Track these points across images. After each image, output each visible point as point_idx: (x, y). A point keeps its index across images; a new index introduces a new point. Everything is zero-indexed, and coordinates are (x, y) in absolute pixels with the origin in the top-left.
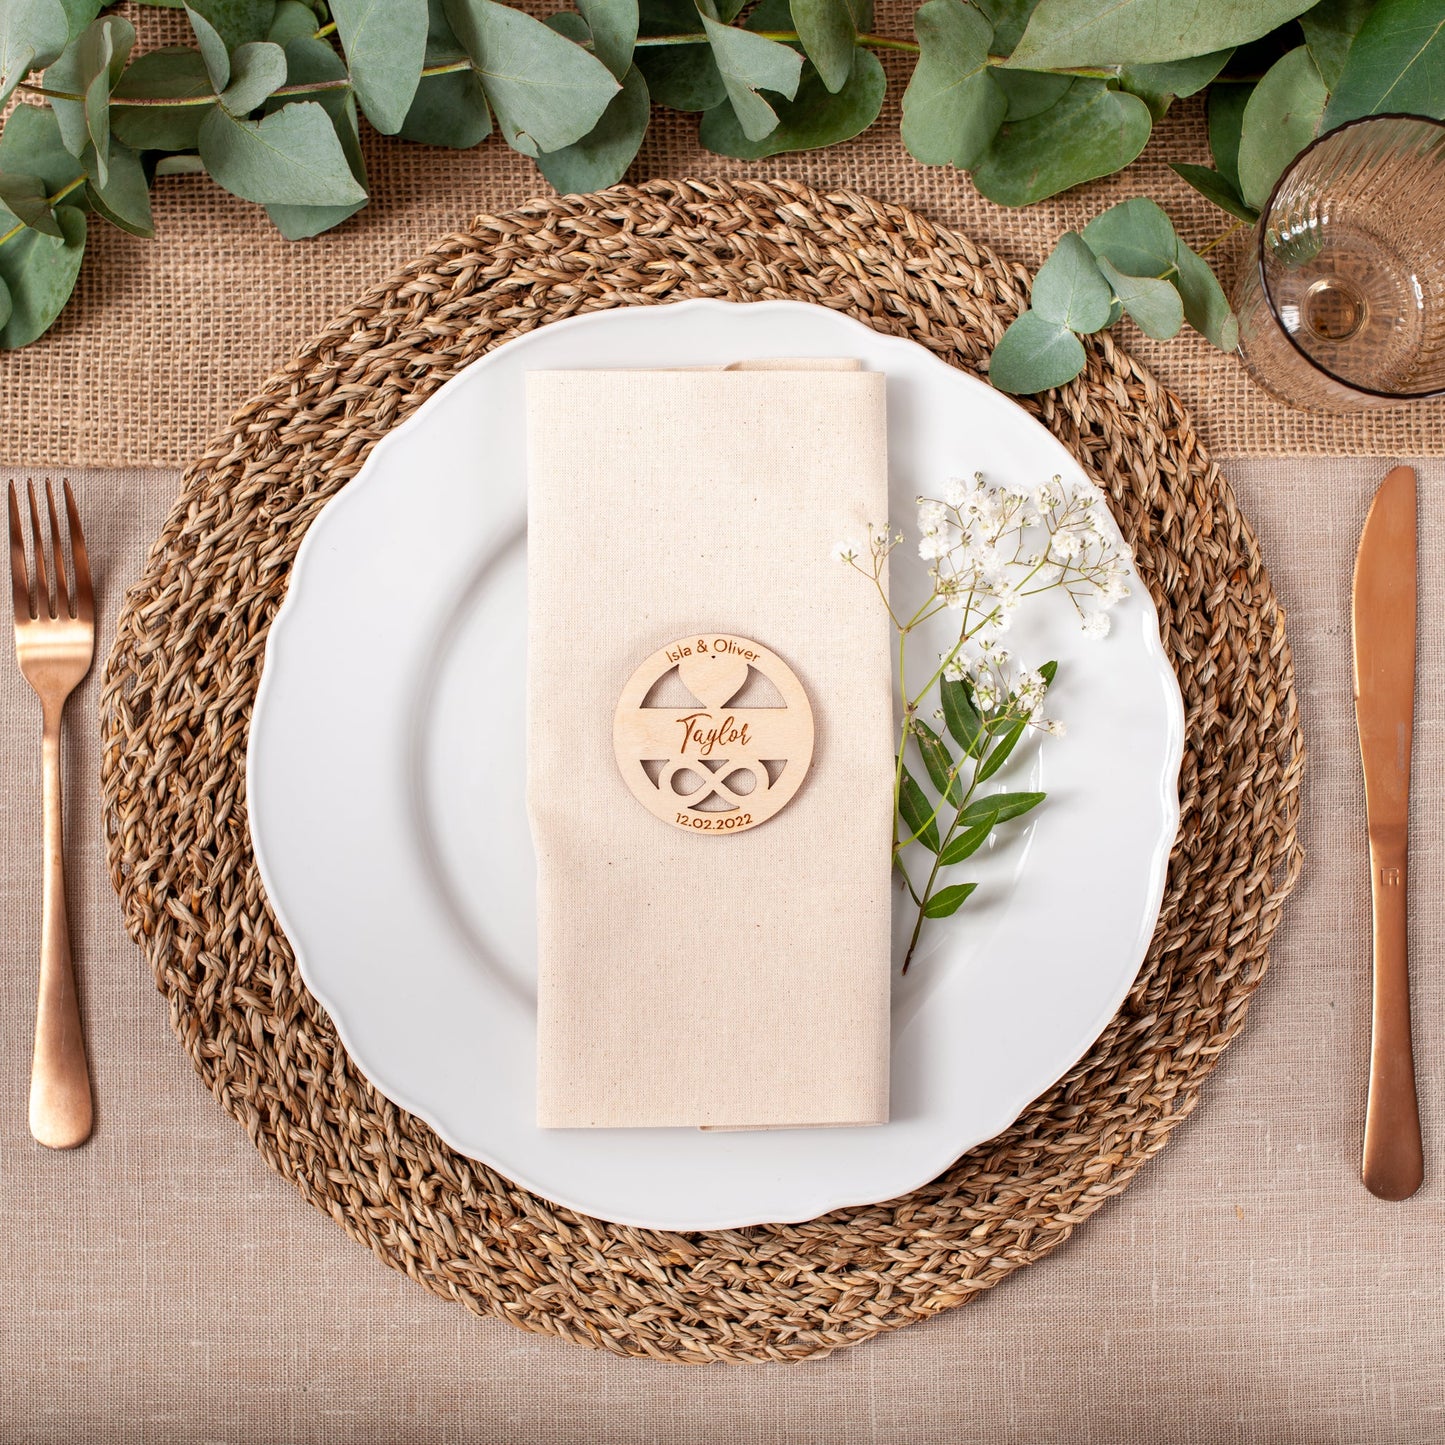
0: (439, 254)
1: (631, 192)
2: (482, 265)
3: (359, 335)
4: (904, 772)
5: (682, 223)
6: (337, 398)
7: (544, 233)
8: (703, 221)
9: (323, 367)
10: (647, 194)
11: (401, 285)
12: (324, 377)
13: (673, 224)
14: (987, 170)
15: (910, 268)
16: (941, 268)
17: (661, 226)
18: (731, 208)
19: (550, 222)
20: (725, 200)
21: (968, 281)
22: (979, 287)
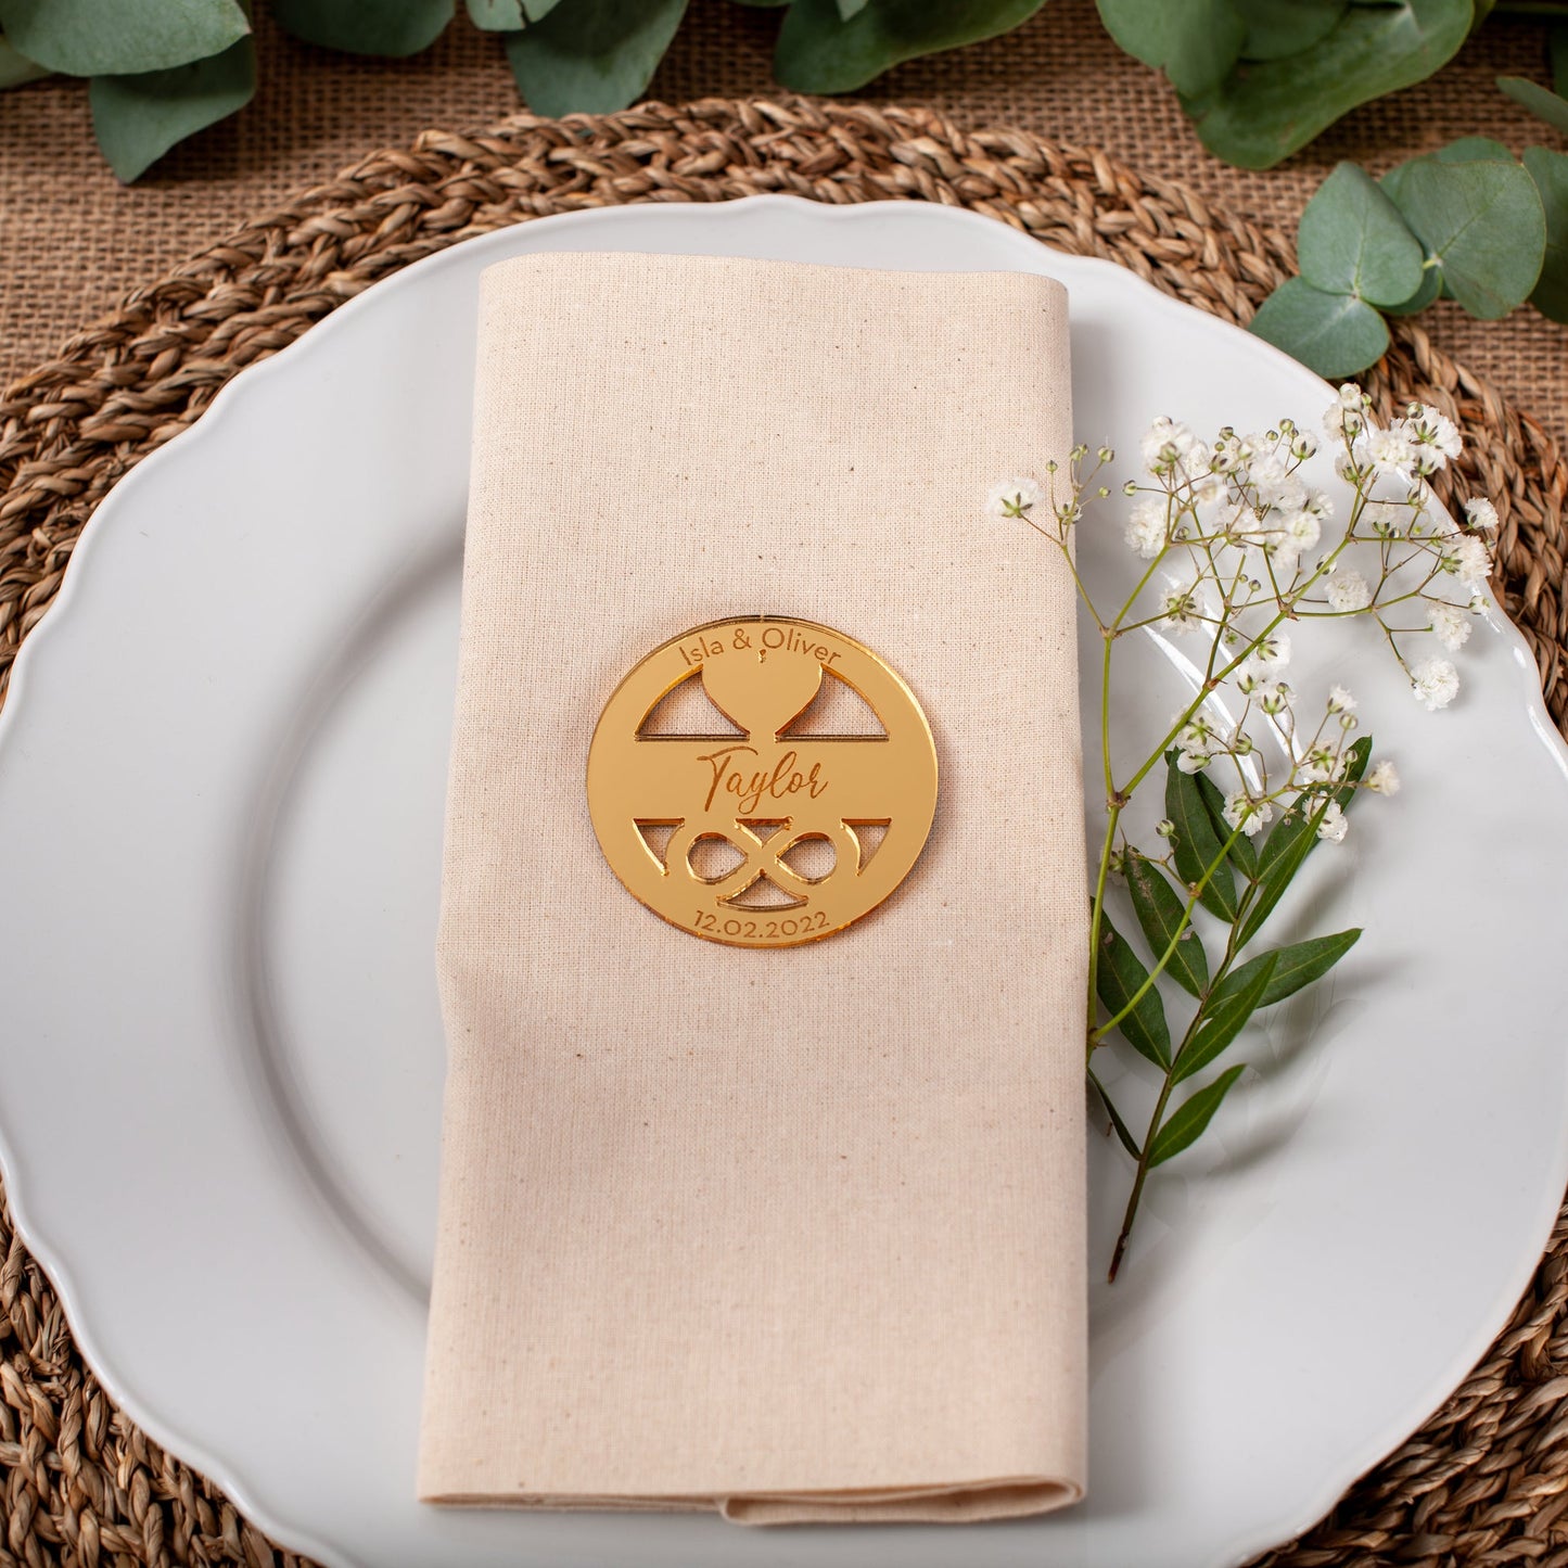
0: (361, 181)
1: (666, 113)
2: (426, 206)
3: (222, 291)
4: (1105, 925)
5: (743, 163)
6: (179, 378)
7: (526, 163)
8: (776, 157)
9: (161, 329)
10: (691, 117)
11: (297, 220)
12: (162, 345)
13: (729, 161)
14: (1218, 120)
15: (1102, 227)
16: (1151, 228)
17: (711, 160)
18: (821, 140)
19: (536, 148)
20: (810, 129)
21: (1194, 247)
22: (1211, 255)
